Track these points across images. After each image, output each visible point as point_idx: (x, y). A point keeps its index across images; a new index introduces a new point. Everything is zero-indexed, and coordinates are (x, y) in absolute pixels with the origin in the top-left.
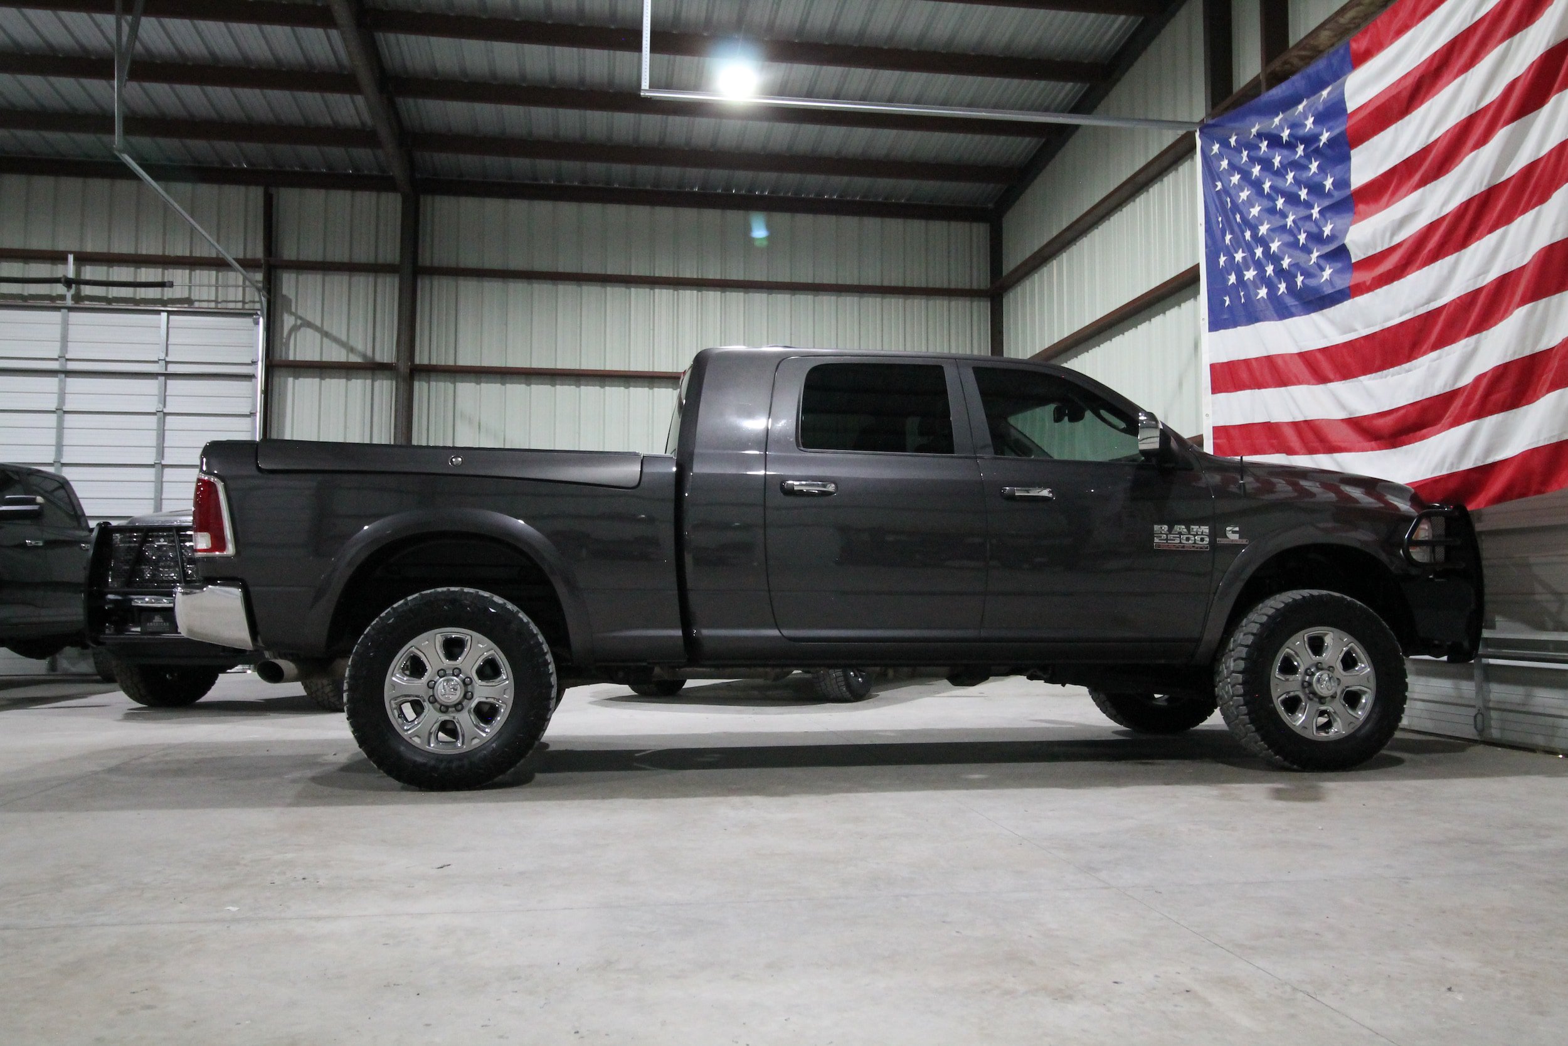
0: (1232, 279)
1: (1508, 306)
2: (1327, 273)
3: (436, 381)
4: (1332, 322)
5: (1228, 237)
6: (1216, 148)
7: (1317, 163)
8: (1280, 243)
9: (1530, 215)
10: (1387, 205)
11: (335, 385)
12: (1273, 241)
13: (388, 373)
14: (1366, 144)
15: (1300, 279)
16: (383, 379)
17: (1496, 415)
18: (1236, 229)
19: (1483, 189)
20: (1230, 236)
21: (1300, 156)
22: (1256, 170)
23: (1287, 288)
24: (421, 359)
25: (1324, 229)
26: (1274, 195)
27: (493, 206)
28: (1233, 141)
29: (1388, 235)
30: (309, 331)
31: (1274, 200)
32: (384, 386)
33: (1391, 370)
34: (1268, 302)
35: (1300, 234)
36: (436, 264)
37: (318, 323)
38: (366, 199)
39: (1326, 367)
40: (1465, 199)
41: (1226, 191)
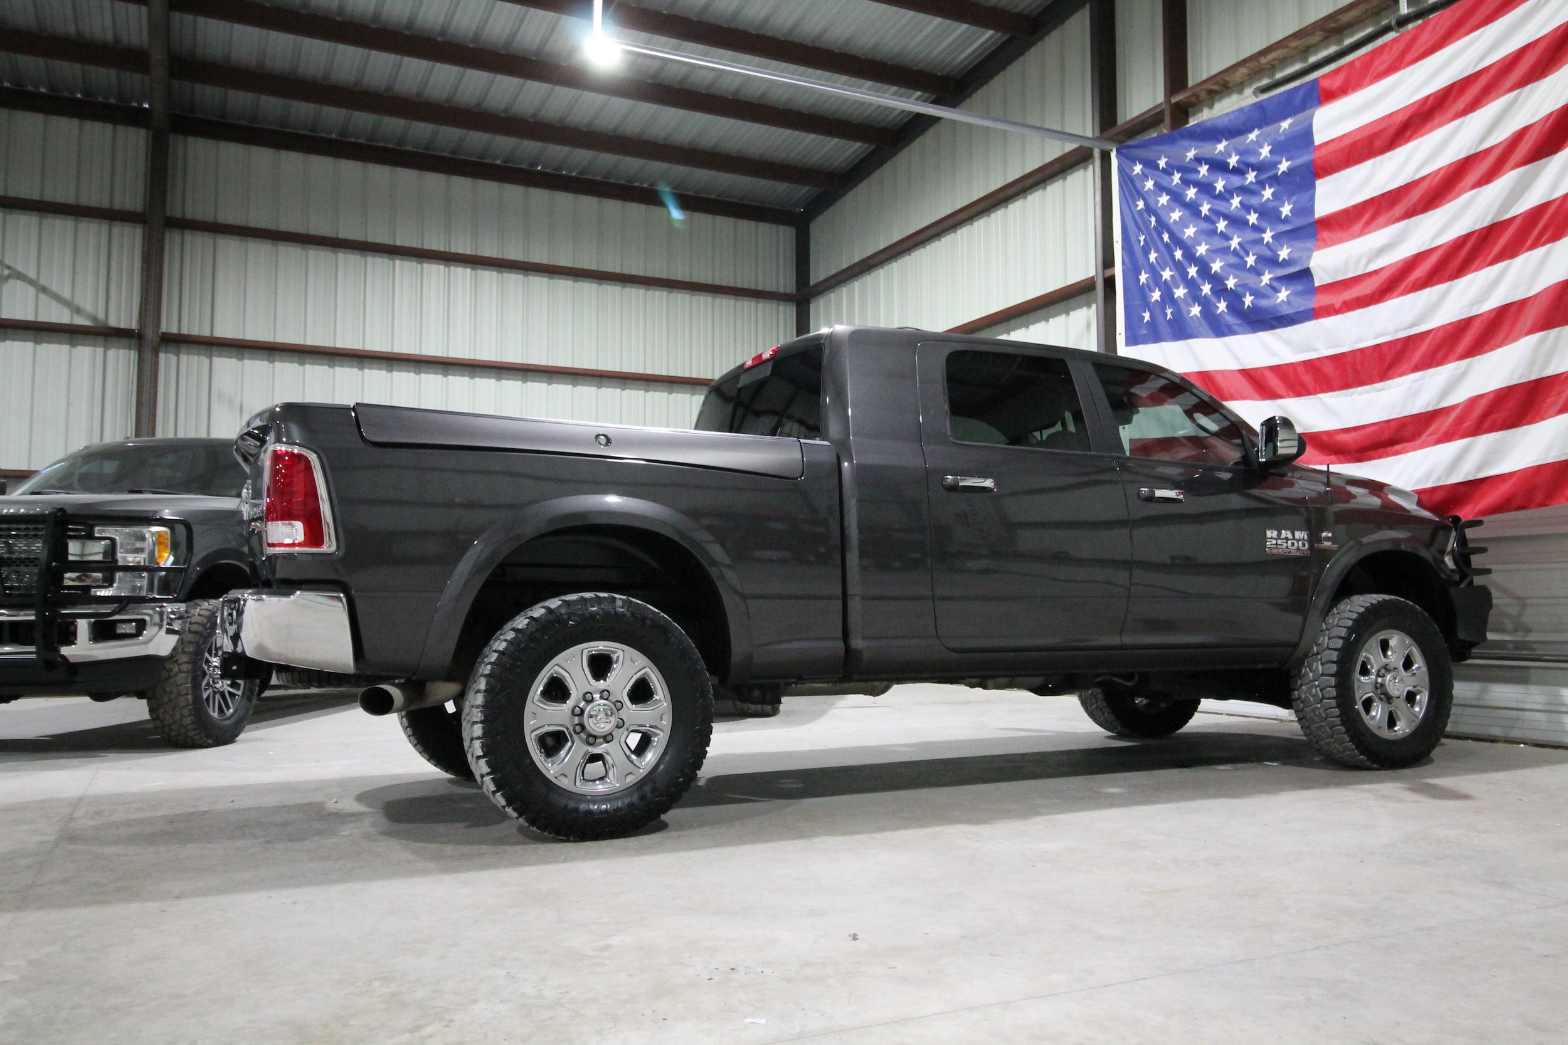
0: (1156, 295)
1: (1508, 334)
2: (1283, 295)
3: (188, 353)
4: (1287, 342)
5: (1153, 256)
6: (1138, 168)
7: (1272, 190)
8: (1222, 264)
9: (1540, 251)
10: (1362, 233)
11: (55, 352)
12: (1214, 262)
13: (125, 341)
14: (1335, 176)
15: (1248, 300)
16: (119, 348)
17: (1494, 434)
18: (1162, 248)
19: (1485, 224)
20: (1156, 255)
21: (1251, 183)
22: (1191, 193)
23: (1227, 307)
24: (169, 325)
25: (1279, 253)
26: (1214, 217)
27: (262, 156)
28: (1162, 163)
29: (1364, 262)
30: (19, 284)
31: (1214, 223)
32: (121, 355)
33: (1360, 389)
34: (1202, 320)
35: (1248, 255)
36: (189, 216)
37: (32, 275)
38: (98, 132)
39: (1275, 382)
40: (1463, 233)
41: (1149, 210)
